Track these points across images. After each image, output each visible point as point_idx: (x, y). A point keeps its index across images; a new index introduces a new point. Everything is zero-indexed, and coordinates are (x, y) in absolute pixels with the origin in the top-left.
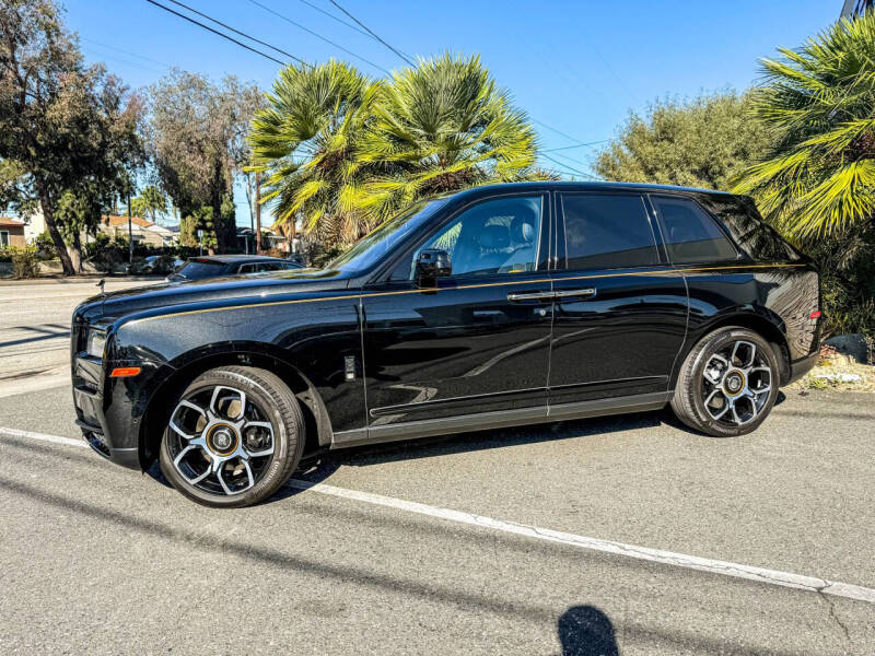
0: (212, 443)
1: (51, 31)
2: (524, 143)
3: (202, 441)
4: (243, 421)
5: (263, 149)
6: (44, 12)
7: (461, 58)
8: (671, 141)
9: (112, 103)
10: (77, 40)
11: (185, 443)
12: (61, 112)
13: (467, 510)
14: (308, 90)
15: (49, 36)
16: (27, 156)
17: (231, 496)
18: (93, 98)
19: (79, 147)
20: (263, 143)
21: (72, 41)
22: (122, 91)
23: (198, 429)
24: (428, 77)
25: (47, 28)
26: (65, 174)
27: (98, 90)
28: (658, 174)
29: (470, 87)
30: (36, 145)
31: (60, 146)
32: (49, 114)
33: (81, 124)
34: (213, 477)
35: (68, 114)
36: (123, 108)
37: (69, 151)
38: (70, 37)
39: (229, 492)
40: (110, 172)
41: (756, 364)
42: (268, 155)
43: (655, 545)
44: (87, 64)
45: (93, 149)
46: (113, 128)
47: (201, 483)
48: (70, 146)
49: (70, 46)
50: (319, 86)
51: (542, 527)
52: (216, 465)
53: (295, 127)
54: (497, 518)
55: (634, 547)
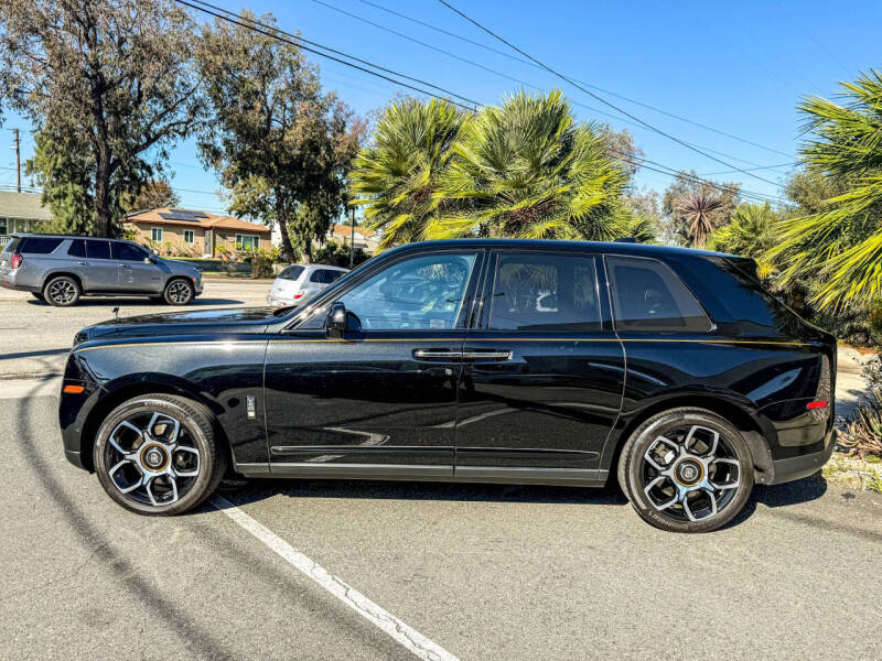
0: (145, 460)
1: (294, 66)
3: (136, 457)
4: (174, 445)
9: (340, 128)
10: (318, 73)
11: (122, 457)
12: (295, 137)
14: (405, 129)
15: (292, 70)
16: (269, 173)
17: (156, 505)
18: (325, 123)
21: (314, 73)
22: (348, 116)
23: (136, 446)
25: (290, 63)
26: (299, 189)
27: (329, 116)
30: (277, 164)
31: (295, 166)
32: (286, 138)
33: (313, 146)
34: (143, 488)
35: (300, 140)
36: (347, 130)
37: (302, 169)
38: (313, 69)
39: (155, 503)
40: (334, 187)
42: (364, 190)
44: (323, 93)
45: (320, 168)
46: (338, 149)
47: (132, 492)
48: (304, 164)
49: (313, 78)
50: (414, 126)
51: (359, 589)
52: (147, 479)
53: (387, 165)
54: (332, 572)
55: (410, 630)
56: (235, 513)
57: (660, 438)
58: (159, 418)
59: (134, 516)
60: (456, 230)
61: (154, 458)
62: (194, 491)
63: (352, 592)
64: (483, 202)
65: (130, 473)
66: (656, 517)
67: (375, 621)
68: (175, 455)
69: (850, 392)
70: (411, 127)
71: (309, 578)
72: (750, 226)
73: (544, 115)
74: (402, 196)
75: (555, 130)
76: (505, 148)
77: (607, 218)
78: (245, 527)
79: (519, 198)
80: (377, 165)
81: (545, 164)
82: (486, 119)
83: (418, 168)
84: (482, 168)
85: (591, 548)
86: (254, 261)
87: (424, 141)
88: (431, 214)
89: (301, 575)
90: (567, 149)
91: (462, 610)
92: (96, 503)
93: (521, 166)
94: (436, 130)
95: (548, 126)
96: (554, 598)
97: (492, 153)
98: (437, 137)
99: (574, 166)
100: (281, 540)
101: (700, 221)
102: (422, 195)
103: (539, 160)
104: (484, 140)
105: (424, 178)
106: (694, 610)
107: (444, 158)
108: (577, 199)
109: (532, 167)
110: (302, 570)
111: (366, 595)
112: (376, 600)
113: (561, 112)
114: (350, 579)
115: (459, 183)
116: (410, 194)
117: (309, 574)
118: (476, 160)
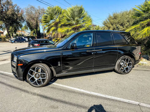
3: (34, 76)
5: (44, 22)
7: (79, 6)
8: (116, 19)
9: (18, 11)
11: (31, 76)
12: (9, 13)
13: (79, 88)
14: (52, 11)
16: (3, 20)
18: (15, 10)
19: (13, 19)
20: (44, 20)
22: (20, 9)
23: (33, 74)
24: (73, 9)
28: (114, 25)
29: (81, 11)
30: (5, 18)
32: (7, 13)
33: (13, 15)
34: (36, 82)
36: (20, 12)
37: (11, 19)
39: (38, 85)
41: (129, 62)
42: (45, 22)
43: (111, 95)
44: (14, 4)
45: (15, 19)
46: (19, 16)
47: (34, 83)
50: (54, 10)
52: (36, 80)
53: (50, 18)
57: (122, 61)
58: (37, 68)
60: (65, 30)
61: (37, 76)
63: (91, 92)
64: (70, 25)
66: (122, 73)
68: (41, 75)
74: (53, 24)
76: (74, 15)
86: (2, 38)
87: (55, 13)
88: (59, 27)
93: (77, 18)
108: (86, 24)
111: (94, 92)
115: (64, 21)
117: (81, 91)
118: (68, 17)
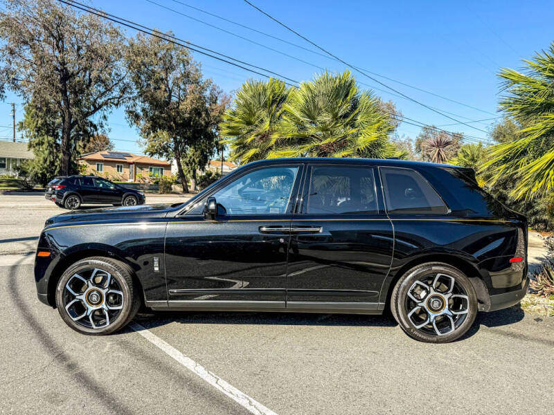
0: (88, 299)
1: (185, 63)
2: (377, 125)
3: (83, 297)
4: (107, 289)
5: (228, 131)
6: (183, 54)
9: (214, 100)
10: (200, 67)
11: (74, 297)
12: (186, 106)
13: (197, 360)
14: (253, 96)
15: (184, 66)
16: (170, 128)
17: (95, 328)
18: (204, 98)
19: (197, 124)
20: (229, 127)
21: (197, 67)
22: (219, 93)
23: (83, 290)
25: (183, 62)
26: (189, 138)
27: (207, 93)
30: (175, 122)
31: (186, 124)
32: (181, 107)
33: (197, 112)
34: (87, 317)
35: (189, 108)
36: (218, 102)
37: (190, 126)
38: (197, 65)
39: (94, 327)
40: (210, 137)
41: (456, 292)
42: (230, 134)
44: (204, 79)
45: (202, 125)
46: (213, 114)
47: (80, 320)
48: (192, 123)
49: (197, 70)
50: (259, 94)
51: (225, 379)
52: (89, 311)
53: (243, 118)
54: (208, 369)
55: (258, 404)
56: (146, 334)
57: (418, 282)
58: (98, 272)
59: (82, 336)
61: (94, 298)
62: (120, 319)
63: (221, 381)
64: (302, 140)
65: (79, 308)
66: (416, 333)
67: (235, 399)
68: (108, 295)
69: (537, 258)
70: (258, 95)
71: (193, 373)
72: (470, 157)
73: (340, 86)
74: (252, 137)
75: (347, 95)
76: (316, 107)
77: (380, 149)
78: (153, 341)
79: (325, 138)
80: (237, 119)
81: (341, 117)
82: (304, 89)
83: (262, 120)
84: (302, 119)
85: (374, 352)
86: (160, 183)
87: (266, 103)
88: (270, 148)
89: (188, 371)
90: (354, 107)
91: (292, 392)
92: (57, 328)
93: (326, 118)
94: (273, 97)
95: (342, 93)
96: (351, 384)
97: (308, 110)
98: (274, 102)
99: (359, 118)
100: (175, 350)
101: (439, 153)
102: (265, 137)
103: (337, 114)
104: (302, 101)
105: (266, 126)
106: (442, 390)
107: (278, 114)
108: (361, 138)
109: (333, 118)
110: (188, 368)
111: (230, 383)
112: (236, 386)
113: (350, 85)
114: (219, 373)
115: (288, 128)
116: (257, 136)
117: (193, 370)
118: (298, 114)
